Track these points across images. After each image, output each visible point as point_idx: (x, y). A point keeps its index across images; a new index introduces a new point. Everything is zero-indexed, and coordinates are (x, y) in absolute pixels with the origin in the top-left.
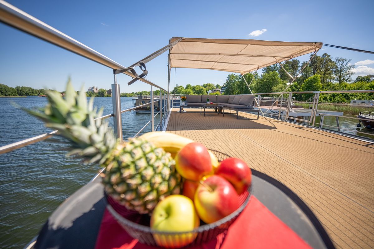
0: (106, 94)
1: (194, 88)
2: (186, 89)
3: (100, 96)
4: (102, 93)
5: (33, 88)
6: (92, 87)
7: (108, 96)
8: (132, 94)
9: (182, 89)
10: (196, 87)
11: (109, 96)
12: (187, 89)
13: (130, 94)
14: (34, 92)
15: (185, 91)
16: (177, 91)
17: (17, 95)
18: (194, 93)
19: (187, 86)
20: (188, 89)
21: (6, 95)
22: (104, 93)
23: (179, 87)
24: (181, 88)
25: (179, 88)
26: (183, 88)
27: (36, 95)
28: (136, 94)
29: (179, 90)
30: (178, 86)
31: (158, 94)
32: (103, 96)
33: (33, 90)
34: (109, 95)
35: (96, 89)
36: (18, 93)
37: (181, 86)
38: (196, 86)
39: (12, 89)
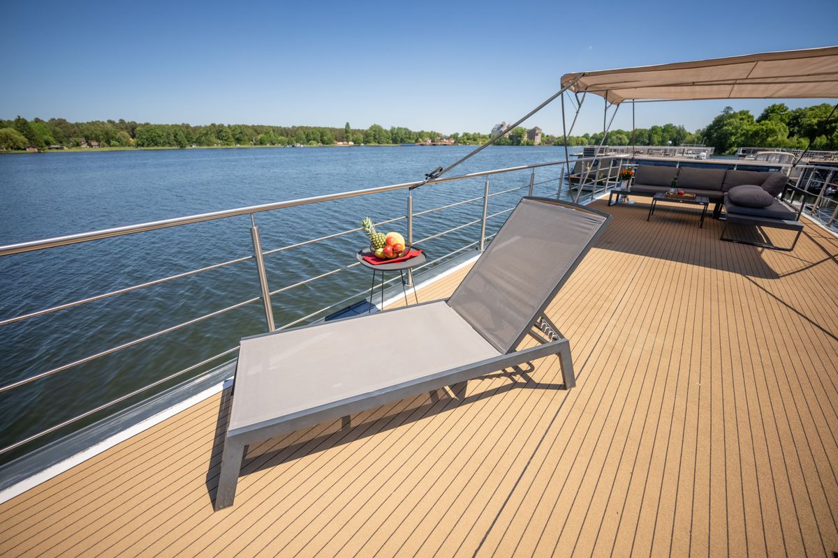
0: (525, 138)
1: (796, 117)
2: (758, 121)
3: (512, 144)
4: (518, 137)
5: (410, 129)
6: (501, 123)
7: (528, 144)
8: (584, 139)
9: (745, 121)
10: (810, 113)
11: (530, 143)
12: (763, 122)
13: (578, 137)
14: (411, 137)
15: (754, 128)
16: (722, 127)
17: (391, 141)
18: (791, 135)
19: (767, 111)
20: (767, 122)
21: (379, 143)
22: (520, 136)
23: (733, 116)
24: (742, 119)
25: (732, 120)
26: (749, 117)
27: (414, 141)
28: (592, 138)
29: (730, 124)
30: (732, 112)
31: (656, 138)
32: (518, 143)
33: (410, 132)
34: (529, 141)
36: (392, 139)
37: (742, 113)
38: (811, 109)
39: (386, 131)
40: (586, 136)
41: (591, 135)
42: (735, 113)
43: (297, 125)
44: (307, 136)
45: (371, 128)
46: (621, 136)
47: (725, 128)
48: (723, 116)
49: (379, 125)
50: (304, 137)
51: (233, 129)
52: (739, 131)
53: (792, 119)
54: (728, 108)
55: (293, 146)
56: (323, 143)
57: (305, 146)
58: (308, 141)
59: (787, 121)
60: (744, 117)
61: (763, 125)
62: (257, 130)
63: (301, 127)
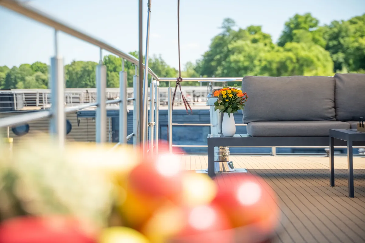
1: (336, 36)
2: (282, 44)
9: (260, 45)
10: (352, 28)
12: (288, 45)
15: (281, 55)
16: (227, 56)
18: (337, 67)
19: (288, 25)
20: (294, 45)
23: (238, 36)
24: (255, 41)
25: (240, 43)
26: (265, 37)
29: (240, 50)
30: (235, 29)
37: (253, 30)
38: (352, 22)
42: (241, 31)
47: (233, 58)
48: (224, 35)
52: (256, 62)
53: (330, 40)
54: (228, 20)
59: (324, 42)
60: (257, 36)
61: (289, 50)
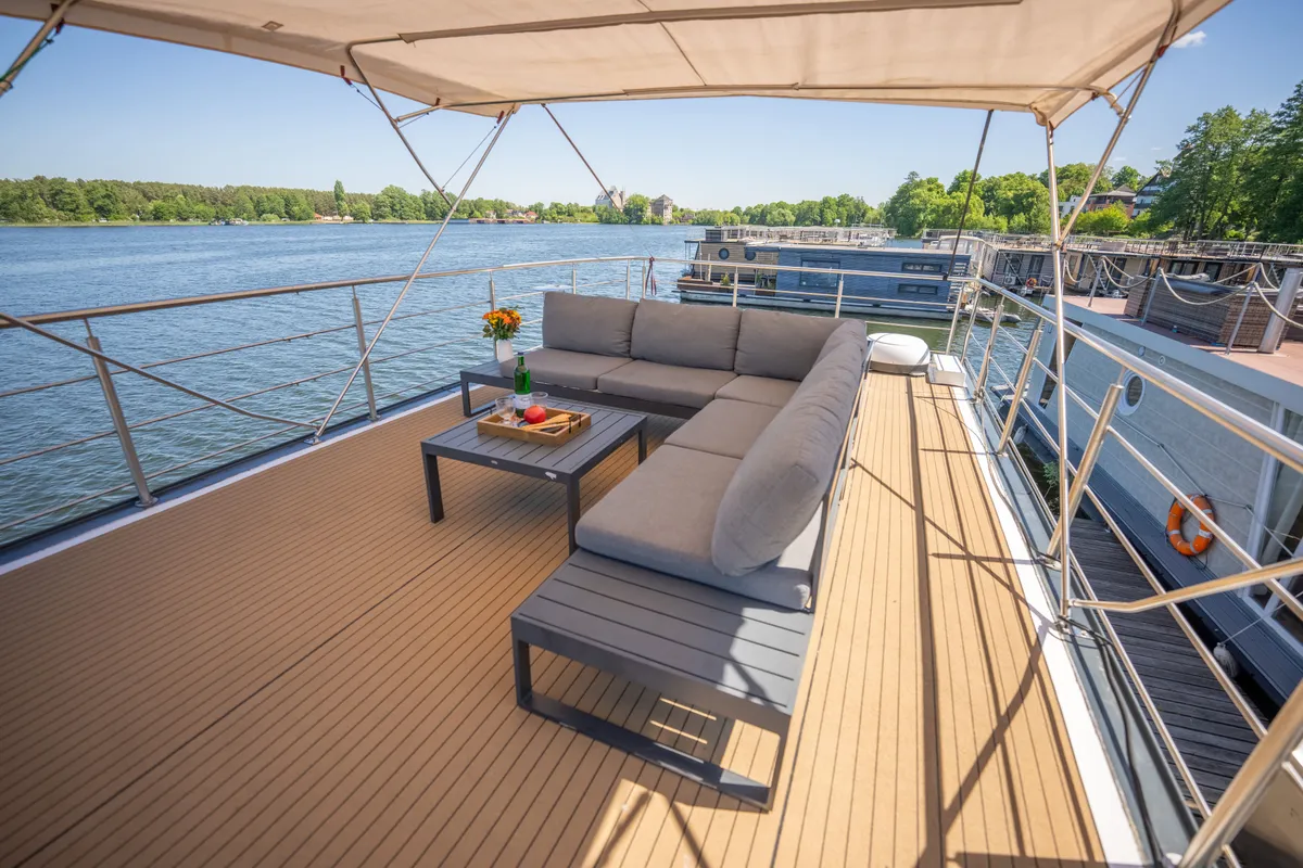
0: (649, 213)
1: (991, 189)
2: (949, 193)
3: (630, 223)
4: (638, 210)
5: (458, 195)
6: (610, 189)
7: (653, 223)
8: (735, 216)
9: (934, 193)
10: (1005, 183)
11: (657, 221)
12: (954, 194)
13: (726, 212)
15: (947, 201)
16: (908, 200)
17: (424, 216)
18: (987, 212)
19: (957, 179)
20: (959, 193)
21: (402, 219)
22: (642, 211)
23: (919, 185)
24: (930, 190)
25: (918, 190)
26: (939, 186)
27: (465, 216)
28: (746, 214)
29: (918, 196)
30: (918, 180)
31: (829, 215)
32: (639, 221)
33: (458, 200)
34: (655, 217)
35: (621, 196)
36: (426, 213)
37: (930, 181)
38: (1006, 179)
39: (414, 199)
40: (736, 211)
41: (743, 210)
42: (921, 181)
43: (236, 184)
44: (258, 204)
45: (385, 193)
46: (783, 212)
47: (911, 201)
48: (908, 184)
49: (398, 186)
50: (250, 206)
51: (89, 189)
52: (929, 205)
53: (987, 192)
54: (913, 173)
55: (227, 224)
56: (292, 217)
57: (255, 222)
58: (260, 213)
59: (982, 193)
60: (932, 186)
61: (954, 198)
62: (146, 191)
63: (245, 189)
